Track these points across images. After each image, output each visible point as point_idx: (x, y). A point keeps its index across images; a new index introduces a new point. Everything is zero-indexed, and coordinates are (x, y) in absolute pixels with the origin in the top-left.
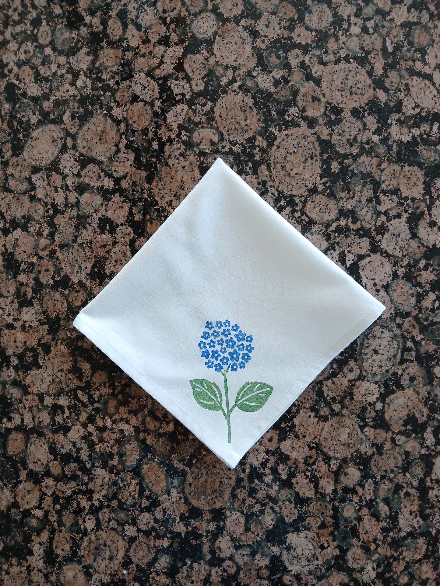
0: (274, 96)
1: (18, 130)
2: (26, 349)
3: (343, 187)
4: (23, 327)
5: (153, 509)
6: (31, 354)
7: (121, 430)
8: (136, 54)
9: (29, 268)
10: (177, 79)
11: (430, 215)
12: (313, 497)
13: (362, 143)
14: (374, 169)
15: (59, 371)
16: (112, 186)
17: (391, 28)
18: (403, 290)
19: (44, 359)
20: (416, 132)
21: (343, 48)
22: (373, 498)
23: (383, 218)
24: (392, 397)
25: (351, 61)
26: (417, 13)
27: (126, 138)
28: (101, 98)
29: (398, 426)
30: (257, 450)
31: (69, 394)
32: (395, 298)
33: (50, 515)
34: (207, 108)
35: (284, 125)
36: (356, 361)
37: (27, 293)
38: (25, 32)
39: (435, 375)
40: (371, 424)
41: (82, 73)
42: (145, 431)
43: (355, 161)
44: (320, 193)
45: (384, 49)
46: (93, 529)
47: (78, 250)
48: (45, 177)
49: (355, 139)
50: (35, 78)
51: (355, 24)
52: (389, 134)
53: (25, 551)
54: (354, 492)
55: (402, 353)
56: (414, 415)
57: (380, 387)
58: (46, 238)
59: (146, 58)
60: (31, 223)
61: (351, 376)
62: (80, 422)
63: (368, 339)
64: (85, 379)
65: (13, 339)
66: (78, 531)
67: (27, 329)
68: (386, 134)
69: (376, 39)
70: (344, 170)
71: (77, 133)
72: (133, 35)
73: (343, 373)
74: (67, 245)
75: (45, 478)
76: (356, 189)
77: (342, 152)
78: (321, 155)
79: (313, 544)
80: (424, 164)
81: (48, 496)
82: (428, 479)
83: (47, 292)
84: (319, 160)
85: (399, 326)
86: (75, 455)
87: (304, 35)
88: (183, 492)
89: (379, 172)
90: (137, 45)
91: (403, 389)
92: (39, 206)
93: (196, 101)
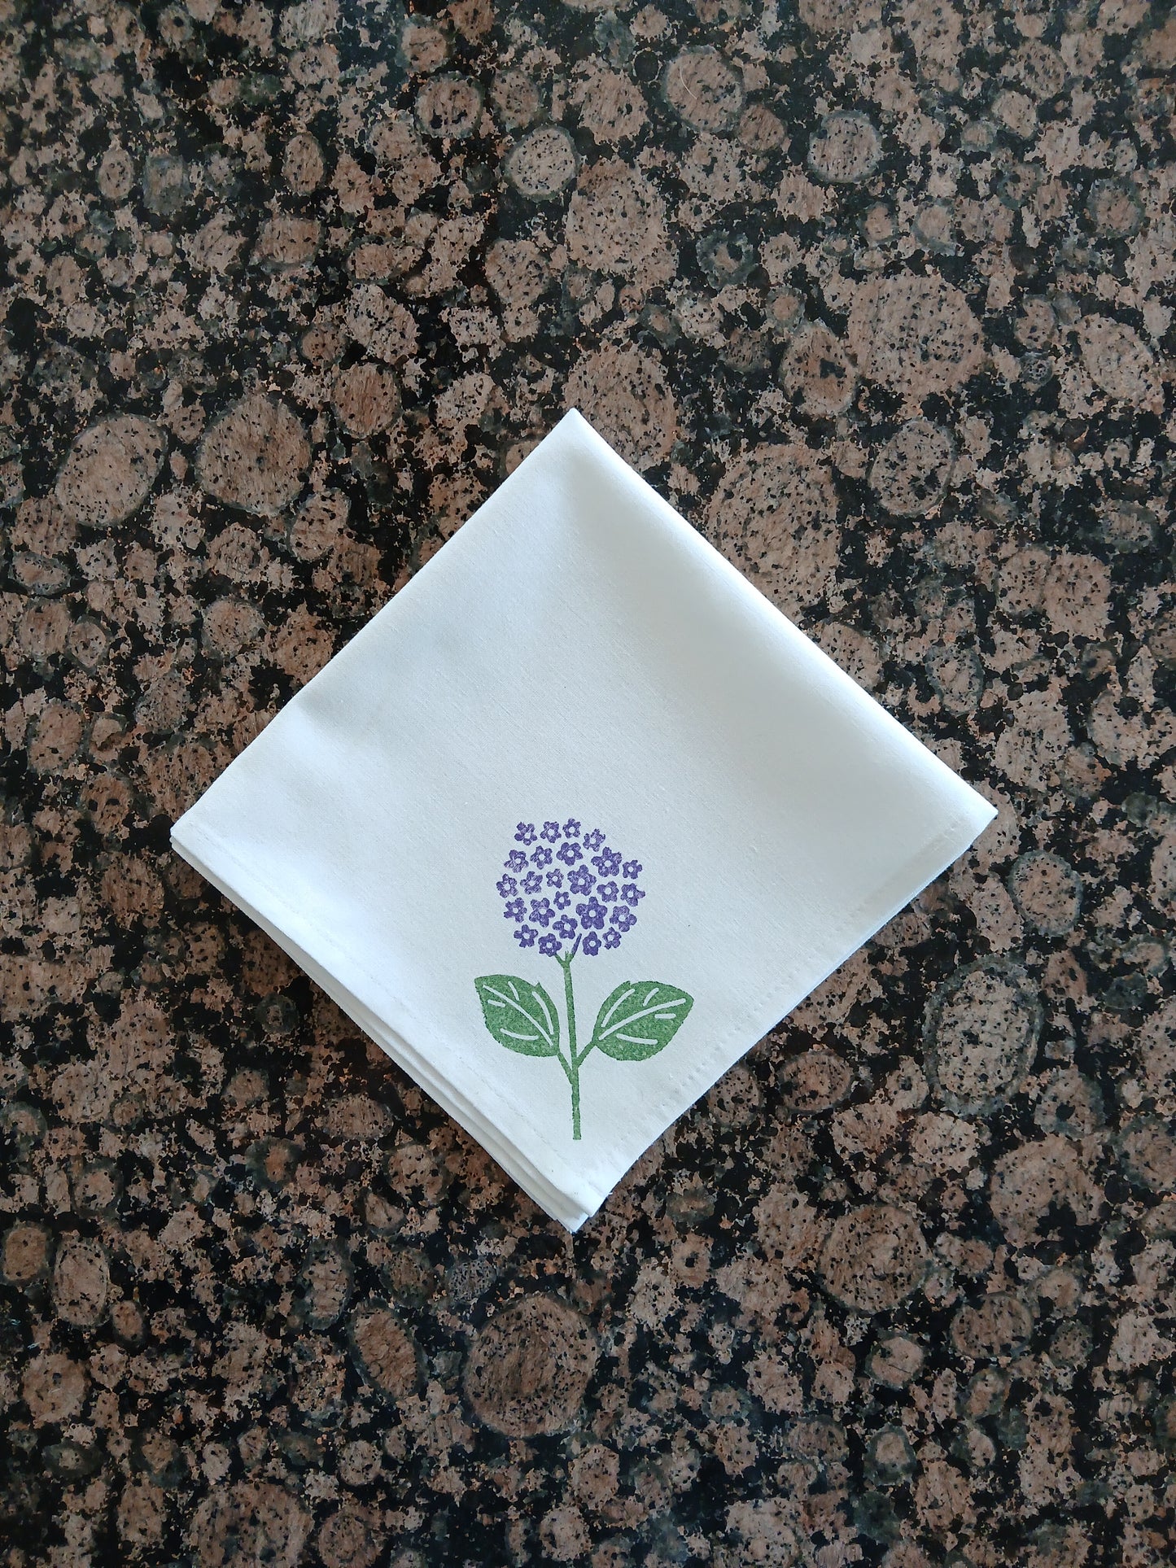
0: (721, 358)
1: (41, 428)
2: (55, 1008)
3: (897, 604)
4: (48, 950)
5: (380, 1432)
6: (68, 1020)
7: (299, 1225)
8: (360, 233)
9: (65, 796)
10: (466, 305)
11: (1124, 682)
12: (799, 1410)
13: (950, 489)
14: (980, 559)
15: (140, 1066)
16: (289, 585)
17: (1037, 184)
18: (1047, 879)
19: (102, 1036)
20: (1093, 462)
21: (907, 234)
22: (954, 1416)
23: (1000, 689)
24: (1010, 1157)
25: (929, 268)
26: (1104, 146)
27: (328, 459)
28: (263, 350)
29: (1023, 1232)
30: (656, 1288)
31: (166, 1128)
32: (1024, 898)
33: (112, 1439)
34: (545, 385)
35: (745, 435)
36: (919, 1060)
37: (59, 861)
38: (64, 165)
39: (1125, 1103)
40: (954, 1225)
41: (213, 280)
42: (362, 1230)
43: (929, 537)
44: (836, 618)
45: (1017, 238)
46: (224, 1479)
47: (195, 751)
48: (111, 554)
49: (932, 479)
50: (90, 290)
51: (942, 170)
52: (1023, 467)
53: (45, 1532)
54: (905, 1399)
55: (1041, 1044)
56: (1067, 1206)
57: (979, 1131)
58: (110, 717)
59: (384, 246)
60: (72, 677)
61: (905, 1101)
62: (193, 1202)
63: (951, 1005)
64: (208, 1092)
65: (20, 981)
66: (185, 1484)
67: (58, 954)
68: (1013, 467)
69: (996, 213)
70: (901, 560)
71: (198, 441)
72: (351, 183)
73: (886, 1091)
74: (168, 737)
75: (99, 1344)
76: (931, 609)
77: (897, 512)
78: (841, 518)
79: (794, 1532)
80: (1111, 548)
81: (108, 1391)
82: (1098, 1371)
83: (113, 858)
84: (836, 532)
85: (1034, 972)
86: (178, 1288)
87: (804, 197)
88: (458, 1389)
89: (992, 567)
90: (362, 211)
91: (1041, 1136)
92: (96, 631)
93: (516, 366)
